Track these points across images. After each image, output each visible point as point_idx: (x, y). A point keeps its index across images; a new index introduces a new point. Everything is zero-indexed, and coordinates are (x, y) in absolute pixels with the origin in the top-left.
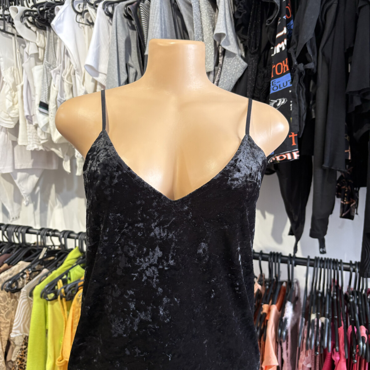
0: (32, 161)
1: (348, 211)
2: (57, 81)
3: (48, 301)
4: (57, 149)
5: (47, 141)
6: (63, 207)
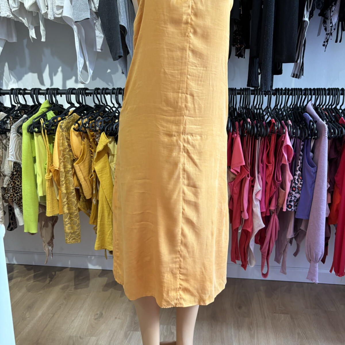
1: (240, 51)
3: (34, 133)
4: (24, 19)
5: (18, 9)
6: (17, 82)
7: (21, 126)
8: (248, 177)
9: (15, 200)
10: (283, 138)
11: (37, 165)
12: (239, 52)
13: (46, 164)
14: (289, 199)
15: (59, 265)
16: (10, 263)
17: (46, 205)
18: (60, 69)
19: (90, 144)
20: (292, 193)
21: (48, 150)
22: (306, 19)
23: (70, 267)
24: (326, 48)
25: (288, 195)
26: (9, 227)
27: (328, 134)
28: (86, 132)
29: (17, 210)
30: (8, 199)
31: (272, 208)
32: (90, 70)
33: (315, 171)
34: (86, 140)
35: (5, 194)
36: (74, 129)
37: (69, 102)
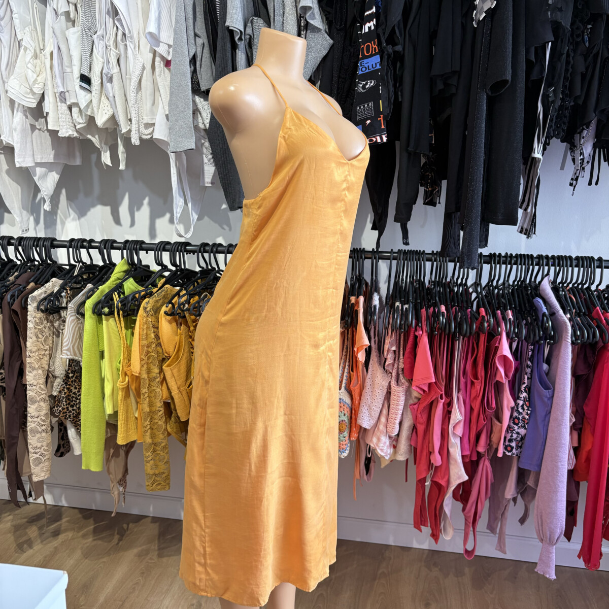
0: (53, 152)
1: (431, 197)
2: (100, 50)
3: (103, 316)
4: (94, 136)
5: (85, 125)
6: (79, 219)
7: (83, 303)
8: (442, 398)
9: (70, 416)
10: (498, 342)
11: (105, 363)
12: (430, 199)
13: (120, 363)
14: (508, 437)
15: (135, 511)
16: (56, 504)
17: (117, 423)
18: (146, 201)
19: (190, 334)
20: (513, 427)
21: (124, 341)
22: (537, 154)
23: (151, 515)
24: (574, 190)
25: (507, 429)
26: (57, 450)
27: (572, 338)
28: (184, 317)
29: (71, 431)
30: (59, 415)
31: (481, 449)
32: (194, 214)
33: (551, 395)
34: (183, 327)
35: (54, 407)
36: (166, 313)
37: (159, 263)
